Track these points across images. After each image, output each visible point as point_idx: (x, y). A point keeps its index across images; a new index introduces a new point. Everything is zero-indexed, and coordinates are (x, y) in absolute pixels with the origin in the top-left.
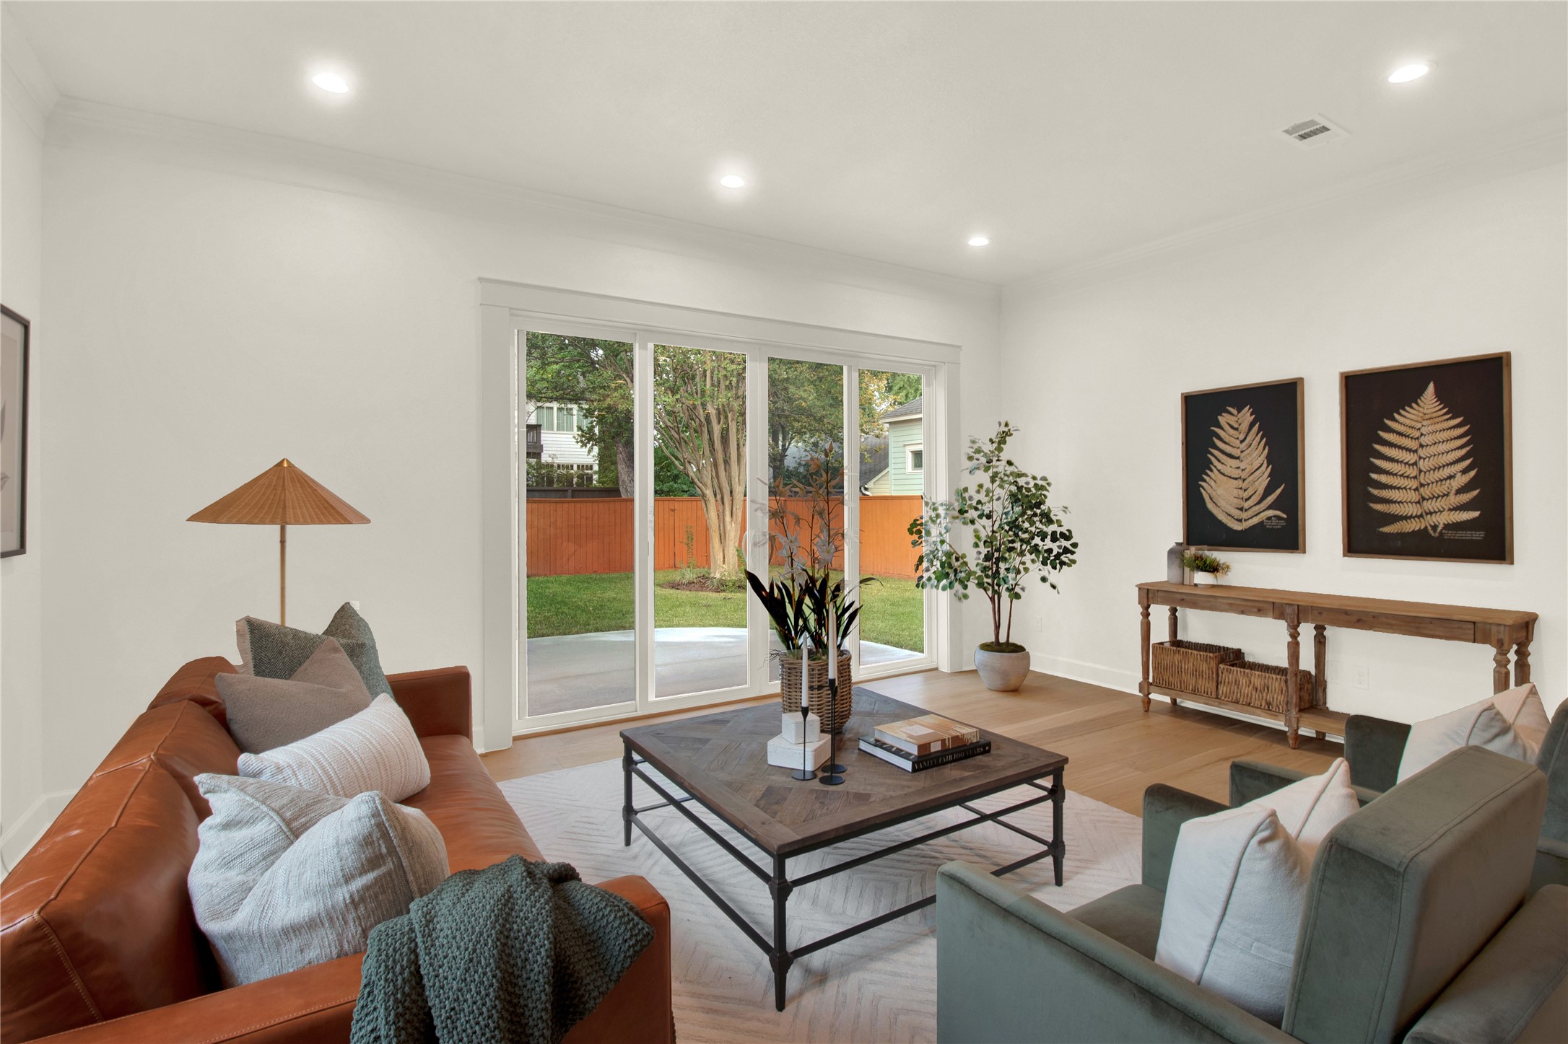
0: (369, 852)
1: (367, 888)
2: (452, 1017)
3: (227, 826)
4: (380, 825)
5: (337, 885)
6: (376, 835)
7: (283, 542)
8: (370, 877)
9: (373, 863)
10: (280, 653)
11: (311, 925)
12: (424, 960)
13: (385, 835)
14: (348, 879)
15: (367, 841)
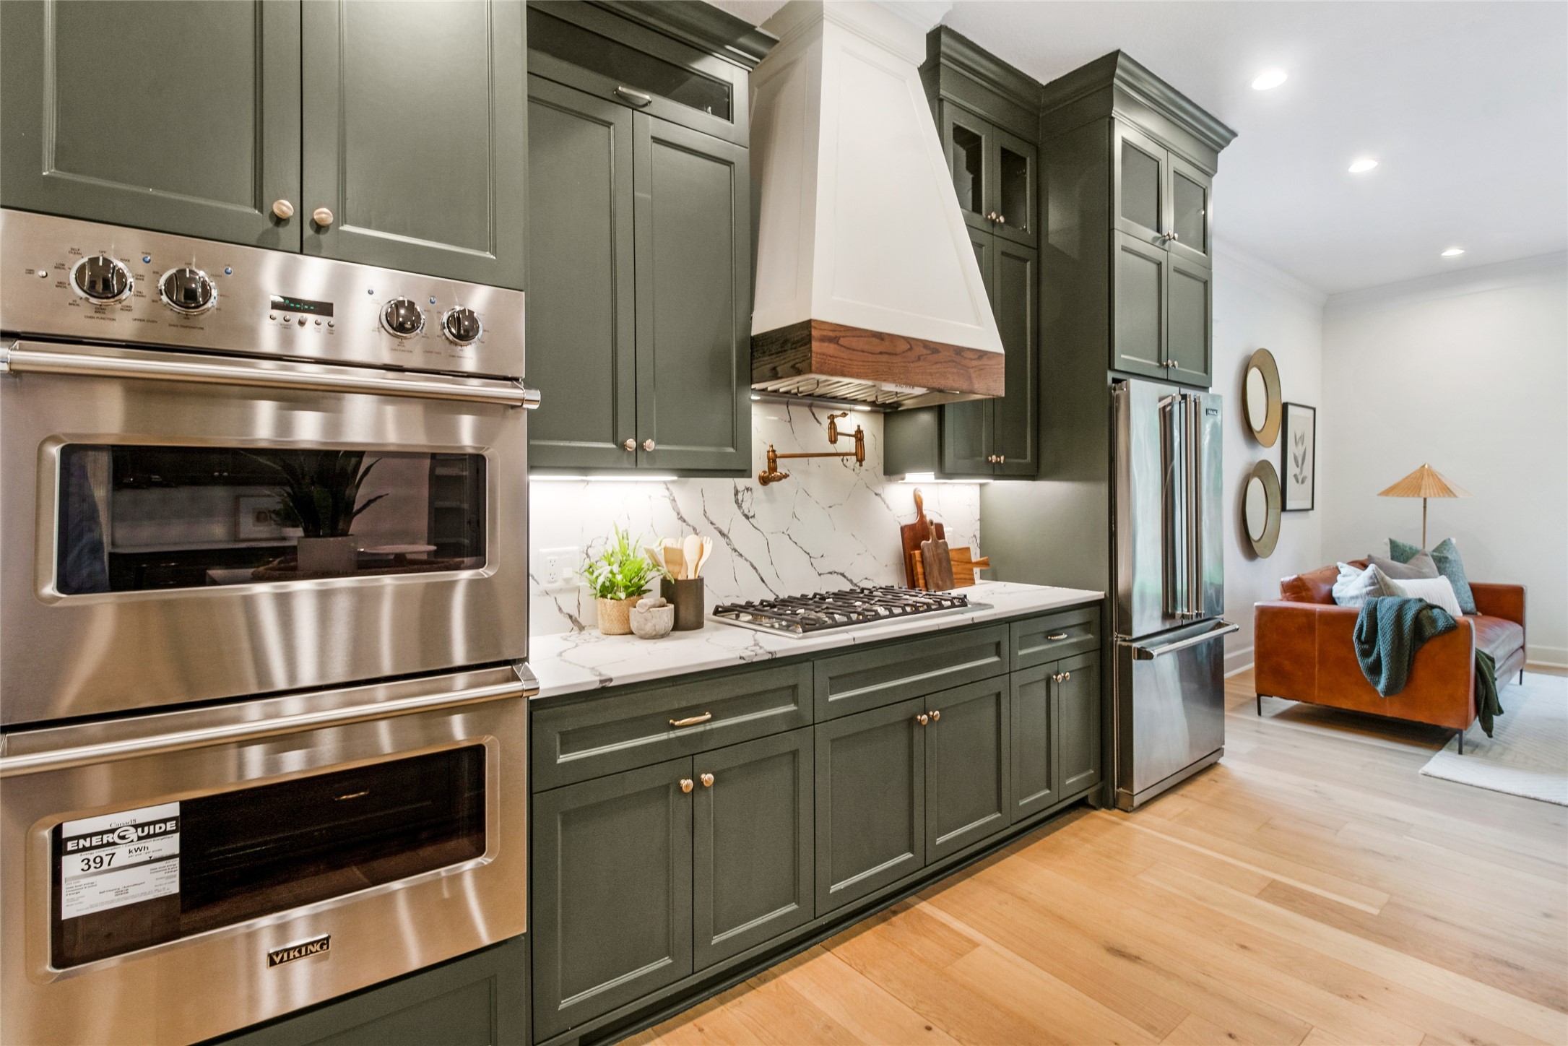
0: (1371, 581)
1: (1371, 591)
2: (1382, 618)
3: (1344, 576)
4: (1375, 574)
5: (1363, 588)
6: (1373, 576)
7: (1425, 507)
8: (1372, 588)
9: (1373, 584)
10: (1402, 554)
11: (1357, 597)
12: (1378, 605)
13: (1376, 577)
14: (1366, 586)
15: (1371, 578)
